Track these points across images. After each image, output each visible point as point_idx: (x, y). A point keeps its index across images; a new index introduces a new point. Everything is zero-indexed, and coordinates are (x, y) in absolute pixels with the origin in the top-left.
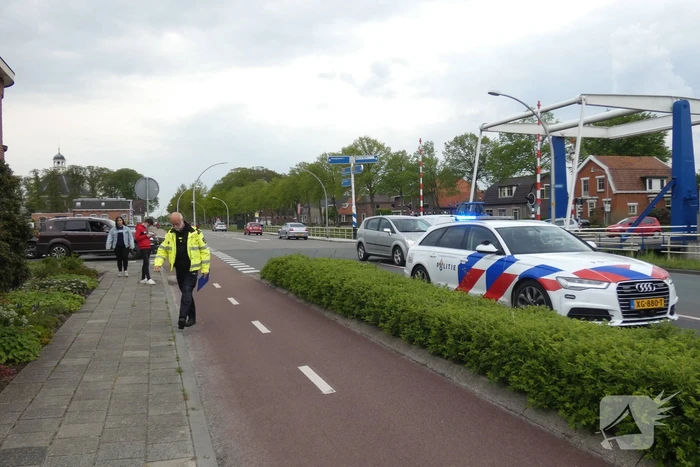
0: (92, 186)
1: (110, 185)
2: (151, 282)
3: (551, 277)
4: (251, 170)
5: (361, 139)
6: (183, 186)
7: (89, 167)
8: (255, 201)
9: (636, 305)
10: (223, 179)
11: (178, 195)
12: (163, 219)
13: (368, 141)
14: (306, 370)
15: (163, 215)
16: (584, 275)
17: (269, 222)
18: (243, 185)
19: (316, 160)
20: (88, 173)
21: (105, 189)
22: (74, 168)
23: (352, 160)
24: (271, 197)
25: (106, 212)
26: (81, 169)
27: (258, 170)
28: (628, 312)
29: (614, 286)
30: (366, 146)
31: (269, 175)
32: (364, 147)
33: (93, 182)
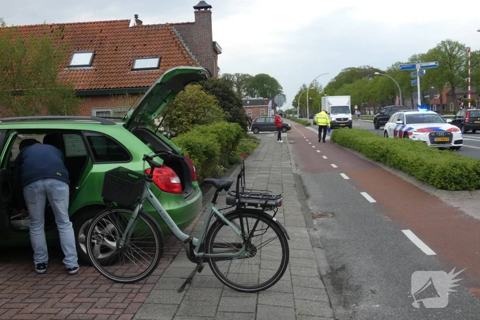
0: (238, 88)
1: (251, 87)
3: (410, 131)
4: (359, 69)
5: (443, 42)
6: (304, 86)
7: (236, 75)
8: (360, 95)
9: (436, 140)
10: (336, 78)
11: (300, 92)
12: (290, 112)
15: (290, 109)
17: (372, 112)
18: (351, 82)
19: (407, 61)
20: (236, 78)
21: (247, 90)
22: (226, 75)
23: (418, 67)
24: (373, 92)
25: (250, 108)
26: (231, 76)
27: (365, 69)
28: (433, 142)
30: (448, 47)
31: (369, 72)
32: (446, 49)
33: (239, 85)
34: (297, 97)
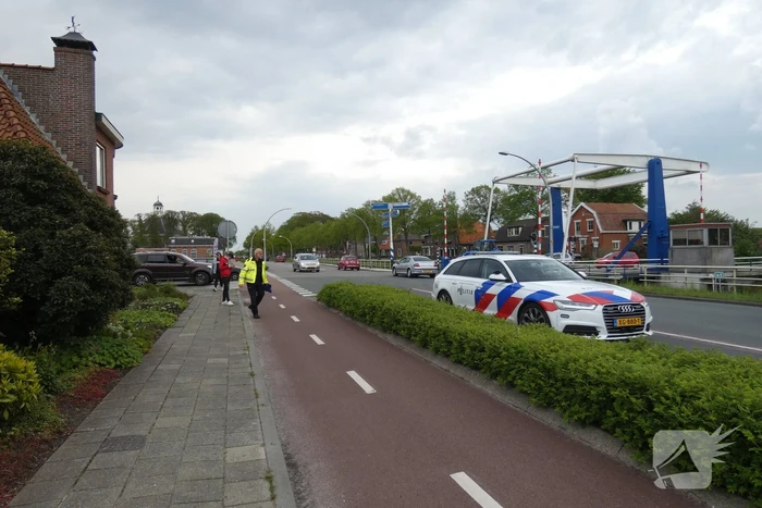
0: (184, 227)
1: (198, 226)
2: (230, 303)
3: (549, 300)
5: (398, 189)
6: (256, 227)
7: (182, 212)
8: (313, 238)
9: (618, 323)
10: (288, 221)
11: (252, 234)
12: (241, 253)
13: (403, 190)
14: (353, 374)
15: (241, 250)
16: (576, 299)
18: (303, 226)
19: (361, 206)
20: (181, 216)
21: (194, 229)
22: (170, 212)
23: (390, 206)
24: (326, 236)
26: (175, 213)
28: (612, 329)
29: (600, 308)
30: (402, 195)
31: (324, 218)
32: (400, 196)
33: (185, 223)
34: (248, 238)
